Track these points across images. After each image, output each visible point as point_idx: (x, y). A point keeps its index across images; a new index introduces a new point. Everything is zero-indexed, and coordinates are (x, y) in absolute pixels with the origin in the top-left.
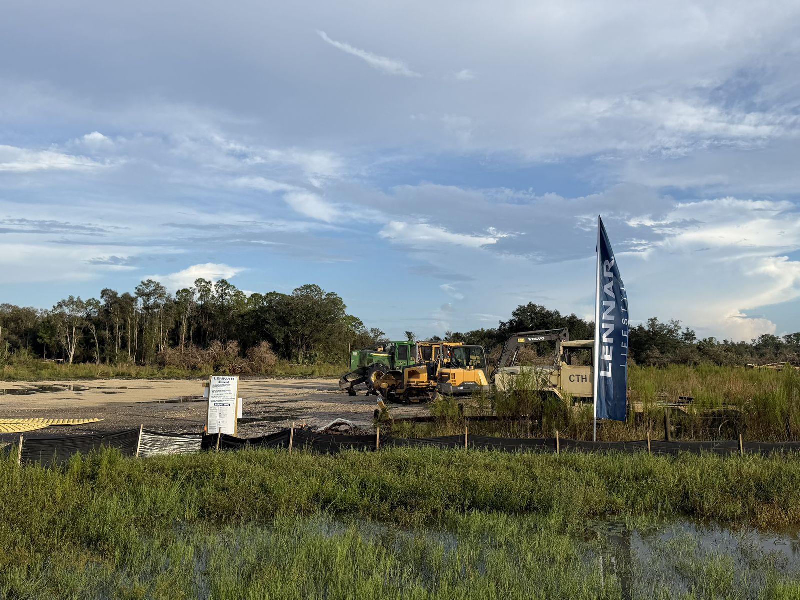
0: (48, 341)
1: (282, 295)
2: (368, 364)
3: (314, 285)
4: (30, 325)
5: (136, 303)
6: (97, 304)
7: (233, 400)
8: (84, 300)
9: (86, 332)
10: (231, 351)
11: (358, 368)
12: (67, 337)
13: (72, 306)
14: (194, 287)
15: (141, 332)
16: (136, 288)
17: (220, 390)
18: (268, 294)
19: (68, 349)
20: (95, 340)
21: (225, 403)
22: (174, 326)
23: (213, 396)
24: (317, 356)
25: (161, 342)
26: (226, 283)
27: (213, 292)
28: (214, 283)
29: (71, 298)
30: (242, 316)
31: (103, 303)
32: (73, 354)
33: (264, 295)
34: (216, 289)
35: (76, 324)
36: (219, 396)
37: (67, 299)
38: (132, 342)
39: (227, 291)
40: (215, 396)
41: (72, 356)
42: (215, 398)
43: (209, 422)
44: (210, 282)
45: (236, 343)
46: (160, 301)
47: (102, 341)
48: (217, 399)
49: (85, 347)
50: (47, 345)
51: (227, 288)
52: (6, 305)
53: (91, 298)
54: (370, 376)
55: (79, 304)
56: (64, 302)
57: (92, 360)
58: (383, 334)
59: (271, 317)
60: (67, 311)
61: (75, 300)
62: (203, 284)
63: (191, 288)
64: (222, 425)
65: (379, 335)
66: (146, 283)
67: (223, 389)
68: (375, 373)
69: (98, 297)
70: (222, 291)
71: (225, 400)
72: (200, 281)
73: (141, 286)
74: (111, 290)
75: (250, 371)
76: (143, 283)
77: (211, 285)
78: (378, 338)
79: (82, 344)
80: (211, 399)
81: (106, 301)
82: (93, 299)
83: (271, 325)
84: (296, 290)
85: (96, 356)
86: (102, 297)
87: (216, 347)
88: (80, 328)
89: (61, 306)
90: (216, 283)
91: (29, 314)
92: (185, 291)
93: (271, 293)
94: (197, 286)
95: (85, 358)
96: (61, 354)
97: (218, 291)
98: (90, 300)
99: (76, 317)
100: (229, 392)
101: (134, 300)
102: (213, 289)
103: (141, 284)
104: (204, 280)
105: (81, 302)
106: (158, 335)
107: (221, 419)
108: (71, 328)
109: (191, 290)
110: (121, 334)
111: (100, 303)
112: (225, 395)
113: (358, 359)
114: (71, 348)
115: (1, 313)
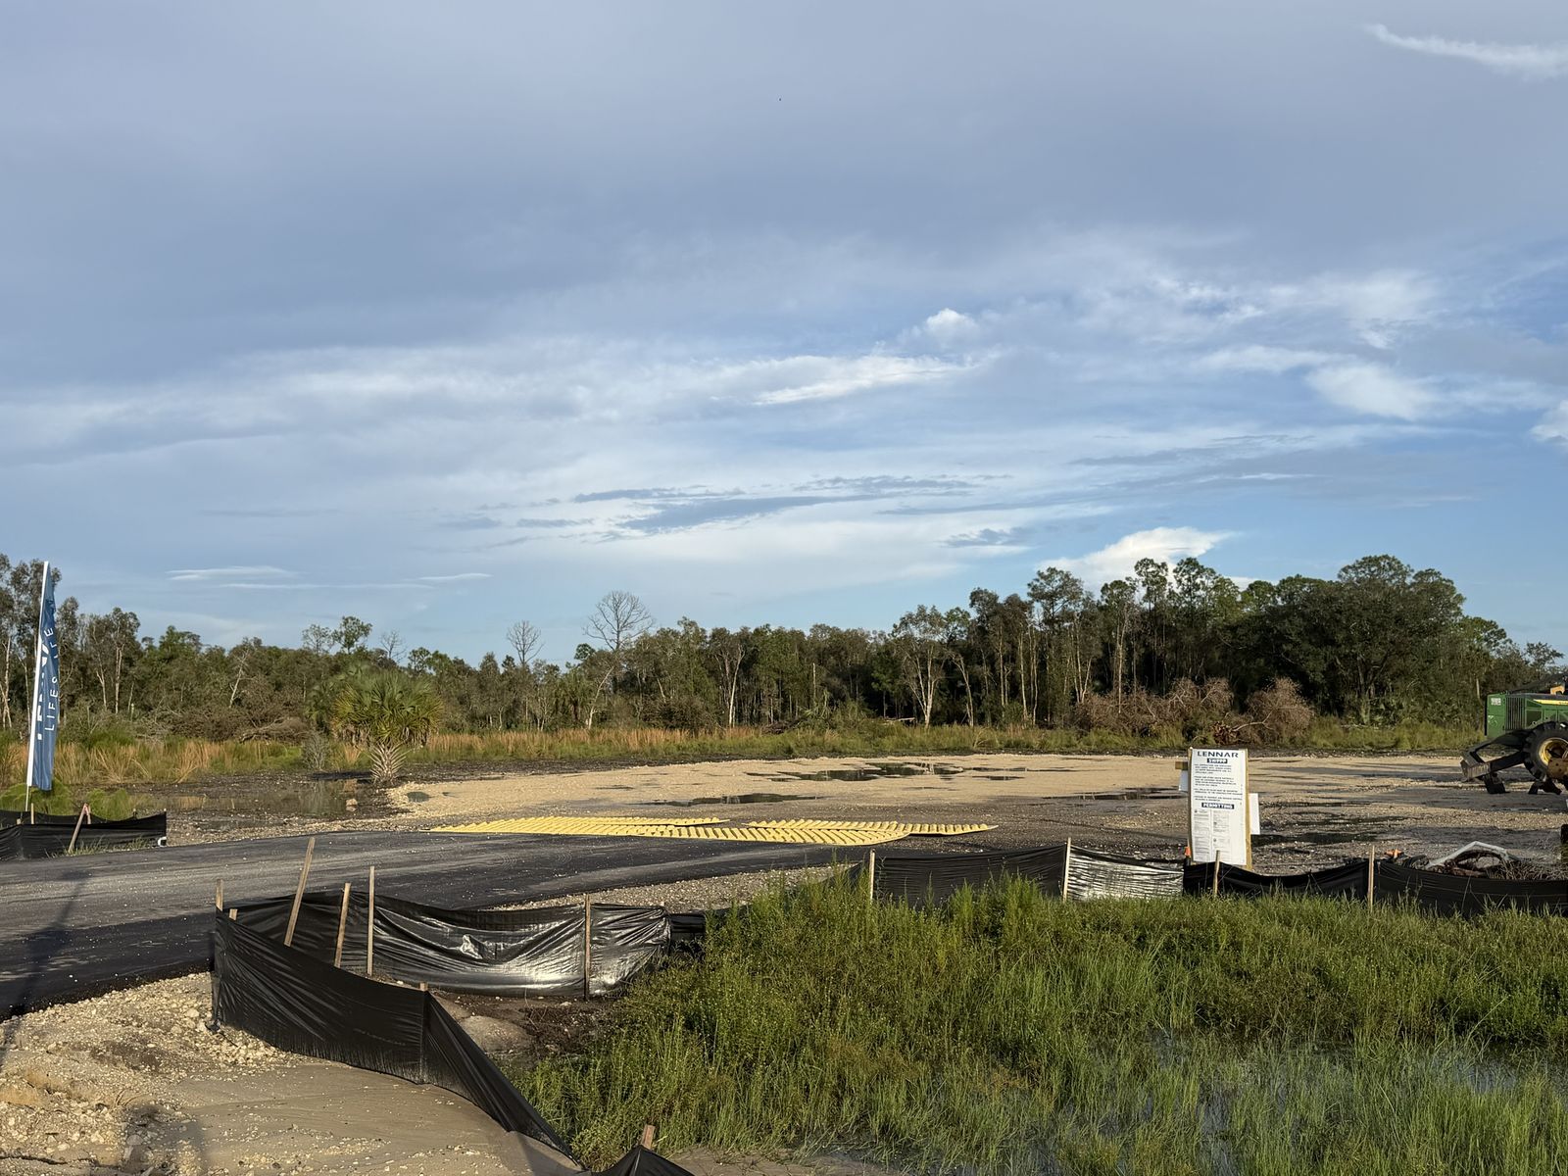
0: (889, 687)
1: (1315, 581)
2: (1529, 724)
3: (1386, 557)
4: (858, 659)
5: (1030, 613)
6: (964, 617)
7: (1239, 796)
8: (943, 611)
9: (949, 668)
10: (1214, 699)
11: (1504, 732)
12: (918, 678)
13: (923, 623)
14: (1134, 575)
15: (1042, 665)
16: (1029, 585)
17: (1211, 775)
18: (1283, 582)
19: (921, 699)
20: (964, 682)
21: (1222, 802)
22: (1101, 653)
23: (1198, 787)
24: (1401, 707)
25: (1078, 682)
26: (1196, 565)
27: (1170, 584)
28: (1171, 567)
29: (922, 610)
30: (1233, 629)
31: (974, 615)
32: (929, 707)
33: (1275, 583)
34: (1175, 577)
35: (932, 655)
36: (1210, 788)
37: (915, 612)
38: (1028, 684)
39: (1198, 581)
40: (1201, 787)
41: (929, 711)
42: (1201, 791)
43: (1194, 840)
44: (1164, 565)
45: (1224, 683)
46: (1072, 607)
47: (976, 685)
48: (1207, 795)
49: (949, 696)
50: (888, 692)
51: (1198, 573)
52: (820, 627)
53: (954, 607)
54: (1536, 749)
55: (933, 619)
56: (910, 616)
57: (962, 719)
58: (1559, 655)
59: (1293, 627)
60: (916, 632)
61: (928, 612)
62: (1151, 569)
63: (1127, 579)
64: (1220, 846)
65: (1547, 659)
66: (1046, 574)
67: (1215, 775)
68: (1547, 743)
69: (965, 604)
70: (1189, 580)
71: (1224, 796)
72: (1145, 563)
73: (1037, 580)
74: (986, 592)
75: (1258, 740)
76: (1040, 574)
77: (1166, 570)
78: (1547, 665)
79: (944, 691)
80: (1193, 794)
81: (978, 611)
82: (958, 609)
83: (1296, 644)
84: (1345, 570)
85: (969, 710)
86: (972, 605)
87: (1184, 692)
88: (938, 662)
89: (906, 624)
90: (1175, 567)
91: (855, 639)
92: (1118, 584)
93: (1290, 579)
94: (1139, 574)
95: (948, 715)
96: (910, 710)
97: (1180, 581)
98: (952, 611)
99: (931, 642)
100: (1229, 781)
101: (1026, 607)
102: (1171, 577)
103: (1037, 577)
104: (1152, 561)
105: (938, 616)
106: (1074, 670)
107: (1217, 833)
108: (924, 661)
109: (1128, 583)
110: (1008, 670)
111: (969, 615)
112: (1220, 787)
113: (1504, 712)
114: (926, 697)
115: (813, 640)
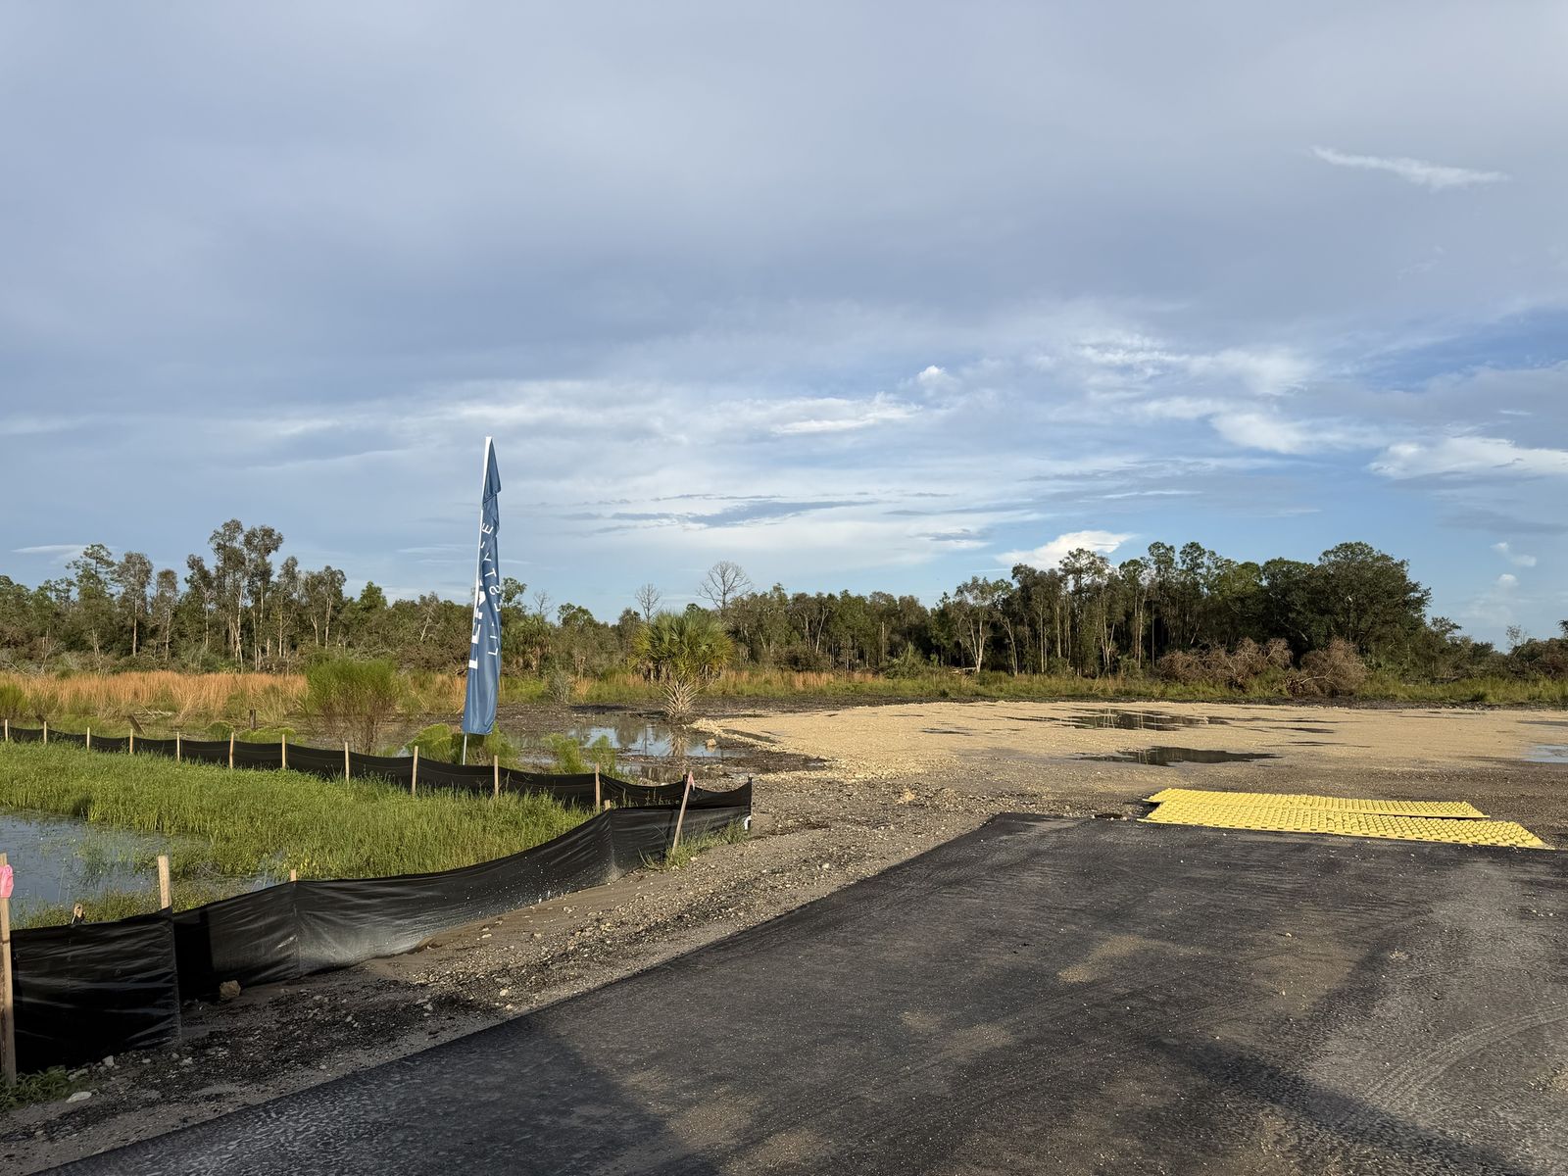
0: (945, 642)
1: (1293, 563)
3: (1360, 544)
4: (913, 619)
5: (1066, 584)
6: (1007, 587)
8: (991, 581)
9: (995, 627)
10: (1276, 656)
12: (971, 636)
13: (976, 591)
14: (1147, 556)
15: (1073, 628)
16: (1061, 562)
18: (1268, 563)
19: (974, 652)
20: (1010, 639)
22: (1124, 618)
25: (1104, 641)
26: (1198, 548)
27: (1177, 563)
28: (1178, 549)
29: (975, 580)
30: (1242, 600)
31: (1016, 585)
32: (980, 659)
33: (1261, 564)
34: (1181, 558)
35: (982, 617)
37: (970, 582)
38: (1063, 642)
39: (1198, 561)
41: (980, 662)
44: (1172, 547)
45: (1283, 643)
46: (1100, 580)
47: (1020, 643)
49: (992, 650)
50: (944, 647)
51: (1200, 555)
52: (878, 593)
53: (999, 579)
55: (982, 588)
56: (965, 585)
57: (1007, 669)
58: (1457, 627)
60: (971, 600)
61: (980, 582)
62: (1161, 551)
63: (1142, 558)
65: (1447, 631)
66: (1075, 553)
69: (1008, 578)
70: (1191, 560)
72: (1156, 546)
73: (1068, 558)
74: (1026, 567)
76: (1070, 553)
77: (1174, 552)
78: (1448, 635)
79: (989, 646)
81: (1019, 581)
82: (1002, 580)
84: (1325, 554)
85: (1014, 662)
86: (1013, 578)
87: (1248, 650)
88: (988, 623)
89: (962, 592)
90: (1181, 549)
91: (910, 604)
92: (1134, 562)
93: (1274, 561)
94: (1152, 554)
95: (997, 663)
96: (959, 659)
97: (1184, 562)
98: (997, 582)
99: (982, 607)
101: (1062, 579)
102: (1177, 558)
103: (1068, 555)
104: (1163, 544)
105: (987, 585)
106: (1099, 635)
108: (976, 623)
109: (1142, 561)
110: (1047, 631)
111: (1012, 585)
114: (978, 651)
115: (874, 605)
